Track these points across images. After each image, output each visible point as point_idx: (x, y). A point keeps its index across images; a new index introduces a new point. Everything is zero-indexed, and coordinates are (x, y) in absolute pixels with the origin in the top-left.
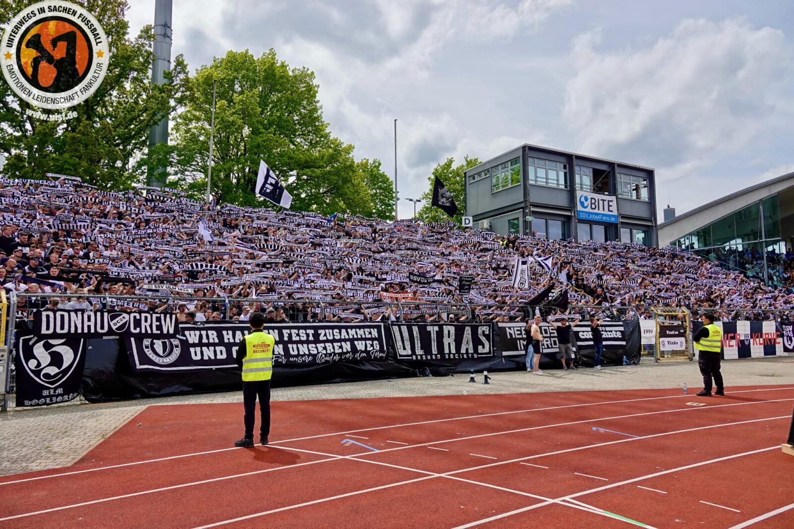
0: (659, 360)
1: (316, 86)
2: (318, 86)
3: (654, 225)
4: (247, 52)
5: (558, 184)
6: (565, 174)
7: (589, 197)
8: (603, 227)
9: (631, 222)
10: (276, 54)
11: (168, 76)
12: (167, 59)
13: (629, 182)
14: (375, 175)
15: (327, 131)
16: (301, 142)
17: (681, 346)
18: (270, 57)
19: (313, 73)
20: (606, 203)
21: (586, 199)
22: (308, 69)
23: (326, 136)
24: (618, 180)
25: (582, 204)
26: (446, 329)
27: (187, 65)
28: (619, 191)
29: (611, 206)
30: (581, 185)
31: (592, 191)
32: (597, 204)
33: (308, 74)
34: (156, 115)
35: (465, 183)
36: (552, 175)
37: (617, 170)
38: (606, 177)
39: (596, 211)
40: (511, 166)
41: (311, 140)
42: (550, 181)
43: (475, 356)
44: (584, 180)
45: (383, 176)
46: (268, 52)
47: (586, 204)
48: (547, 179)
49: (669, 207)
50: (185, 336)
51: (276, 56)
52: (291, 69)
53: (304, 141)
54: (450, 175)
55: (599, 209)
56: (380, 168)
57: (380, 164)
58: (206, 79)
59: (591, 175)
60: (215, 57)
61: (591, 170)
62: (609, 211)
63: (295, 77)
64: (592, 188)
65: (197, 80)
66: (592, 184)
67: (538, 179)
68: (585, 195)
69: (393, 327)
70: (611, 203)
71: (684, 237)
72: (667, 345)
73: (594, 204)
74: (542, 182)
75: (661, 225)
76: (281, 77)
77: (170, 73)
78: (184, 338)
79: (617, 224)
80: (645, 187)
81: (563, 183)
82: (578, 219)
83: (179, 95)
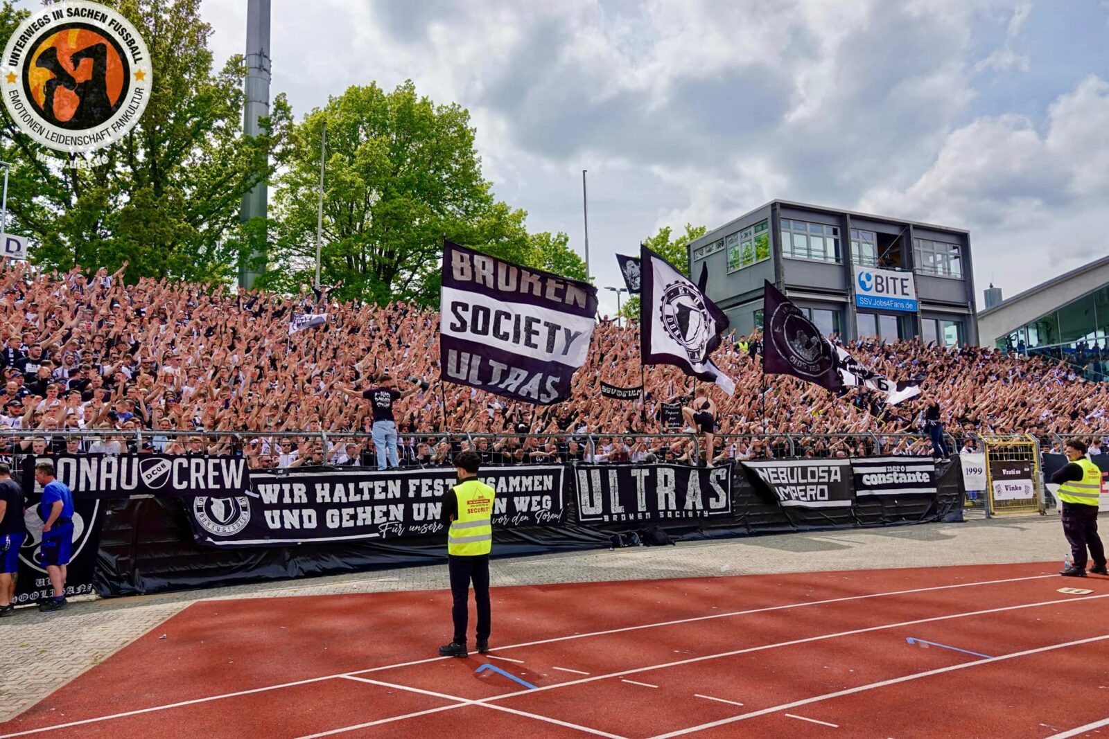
0: (993, 514)
1: (471, 130)
2: (475, 130)
3: (971, 313)
4: (373, 84)
5: (825, 257)
6: (836, 242)
7: (873, 275)
8: (895, 318)
9: (938, 310)
10: (414, 87)
11: (265, 123)
12: (264, 101)
13: (932, 251)
14: (561, 255)
15: (489, 193)
16: (454, 210)
17: (1027, 492)
18: (406, 91)
19: (466, 111)
20: (898, 283)
21: (869, 277)
22: (460, 106)
23: (488, 200)
24: (915, 248)
25: (863, 284)
26: (661, 473)
27: (291, 107)
28: (917, 265)
29: (906, 287)
30: (860, 257)
31: (877, 265)
32: (884, 284)
33: (460, 113)
34: (249, 178)
35: (689, 261)
36: (817, 243)
37: (913, 234)
38: (897, 245)
39: (884, 294)
40: (756, 232)
41: (467, 207)
42: (813, 253)
43: (706, 514)
44: (864, 250)
45: (572, 255)
46: (403, 84)
47: (868, 285)
48: (809, 249)
49: (991, 286)
50: (258, 492)
51: (415, 91)
52: (436, 107)
53: (457, 209)
54: (667, 252)
55: (888, 292)
56: (568, 245)
57: (566, 240)
58: (317, 125)
59: (875, 242)
60: (330, 96)
61: (875, 235)
62: (903, 294)
63: (442, 117)
64: (877, 261)
65: (306, 128)
66: (876, 256)
67: (796, 251)
68: (866, 272)
69: (579, 471)
70: (905, 283)
71: (1016, 330)
72: (1004, 490)
73: (881, 284)
74: (801, 254)
75: (982, 313)
76: (422, 118)
77: (268, 120)
78: (257, 496)
79: (916, 313)
80: (956, 257)
81: (833, 255)
82: (858, 308)
83: (278, 149)
